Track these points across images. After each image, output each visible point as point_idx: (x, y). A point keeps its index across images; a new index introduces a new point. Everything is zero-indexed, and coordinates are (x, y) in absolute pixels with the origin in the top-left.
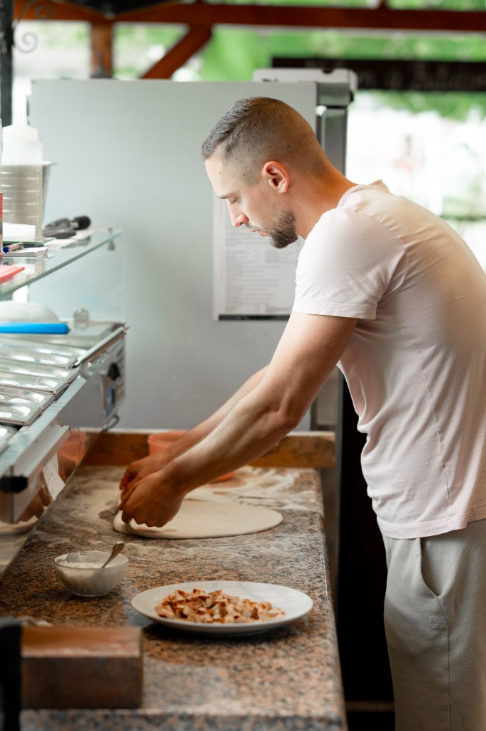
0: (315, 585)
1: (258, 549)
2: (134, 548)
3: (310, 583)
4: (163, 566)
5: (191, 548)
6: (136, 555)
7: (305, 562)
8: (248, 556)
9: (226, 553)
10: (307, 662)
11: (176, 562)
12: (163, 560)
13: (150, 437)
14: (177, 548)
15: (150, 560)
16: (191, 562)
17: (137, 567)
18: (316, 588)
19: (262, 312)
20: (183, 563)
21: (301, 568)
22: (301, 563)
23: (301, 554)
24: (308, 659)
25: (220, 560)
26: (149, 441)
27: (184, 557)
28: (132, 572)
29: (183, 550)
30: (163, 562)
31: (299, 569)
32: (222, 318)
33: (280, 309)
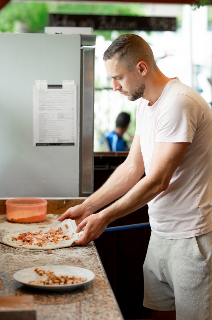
0: (99, 272)
1: (67, 255)
2: (10, 256)
3: (96, 271)
4: (27, 264)
5: (37, 255)
6: (12, 259)
7: (91, 261)
8: (64, 258)
9: (54, 257)
10: (106, 309)
11: (32, 262)
12: (25, 261)
13: (7, 201)
14: (30, 255)
15: (20, 261)
16: (39, 262)
17: (15, 265)
18: (100, 273)
19: (56, 142)
20: (35, 263)
21: (90, 263)
22: (89, 261)
23: (88, 256)
24: (106, 307)
25: (52, 260)
26: (6, 204)
27: (35, 259)
28: (13, 268)
29: (33, 256)
30: (25, 262)
31: (89, 264)
32: (37, 144)
33: (65, 140)
